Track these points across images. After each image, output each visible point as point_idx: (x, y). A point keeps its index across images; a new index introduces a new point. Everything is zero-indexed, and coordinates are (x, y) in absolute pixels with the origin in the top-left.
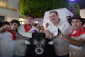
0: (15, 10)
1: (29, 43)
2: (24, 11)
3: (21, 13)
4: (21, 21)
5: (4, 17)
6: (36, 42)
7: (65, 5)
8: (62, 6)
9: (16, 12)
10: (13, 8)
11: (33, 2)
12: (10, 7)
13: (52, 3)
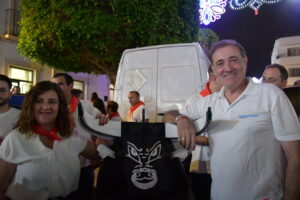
2: (39, 42)
3: (24, 46)
4: (18, 81)
7: (188, 33)
8: (179, 35)
11: (80, 12)
13: (149, 21)
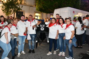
0: (31, 6)
1: (38, 26)
3: (37, 9)
4: (37, 16)
5: (23, 12)
6: (41, 26)
9: (32, 7)
10: (30, 4)
12: (27, 4)
